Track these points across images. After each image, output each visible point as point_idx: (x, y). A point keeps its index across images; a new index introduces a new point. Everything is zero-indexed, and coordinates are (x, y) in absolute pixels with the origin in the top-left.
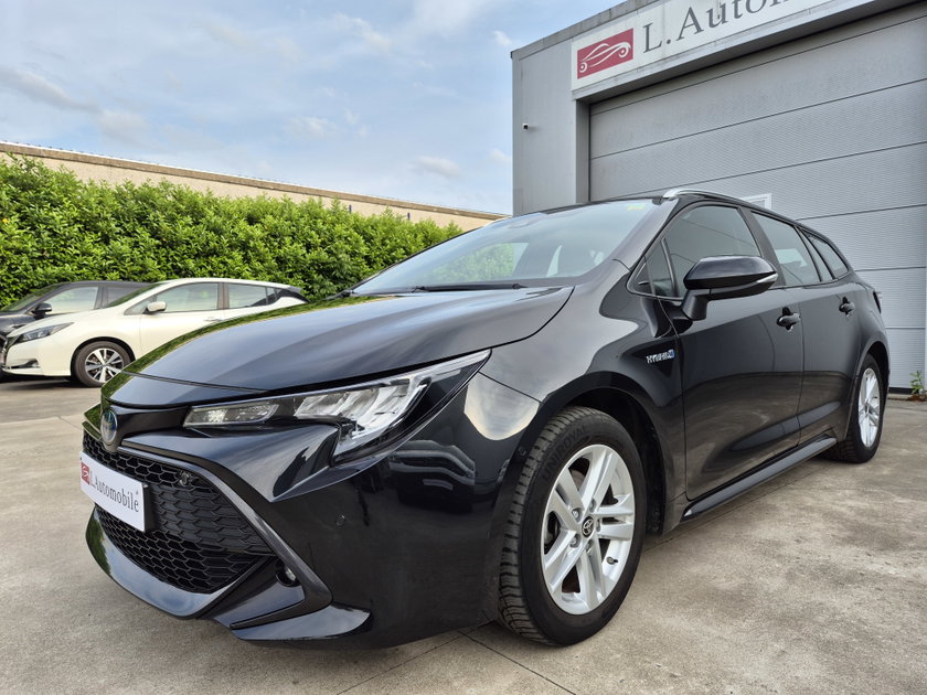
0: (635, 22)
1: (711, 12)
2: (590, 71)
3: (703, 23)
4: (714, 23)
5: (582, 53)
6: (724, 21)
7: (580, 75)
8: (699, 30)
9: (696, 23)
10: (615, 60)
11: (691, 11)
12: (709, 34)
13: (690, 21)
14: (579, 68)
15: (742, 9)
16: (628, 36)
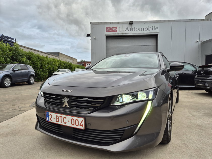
0: (118, 26)
1: (130, 28)
2: (109, 31)
3: (129, 30)
4: (131, 30)
5: (107, 28)
6: (132, 31)
7: (107, 32)
8: (129, 31)
9: (128, 29)
10: (114, 31)
11: (127, 27)
12: (130, 32)
13: (127, 29)
14: (106, 30)
15: (135, 30)
16: (116, 28)
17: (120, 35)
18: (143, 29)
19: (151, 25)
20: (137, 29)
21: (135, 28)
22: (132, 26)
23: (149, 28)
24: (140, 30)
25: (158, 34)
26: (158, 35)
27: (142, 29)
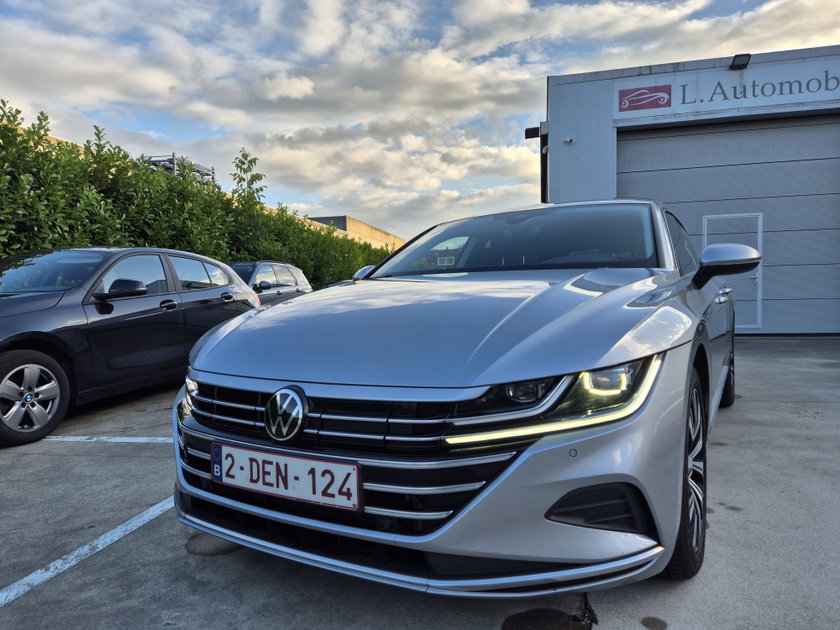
0: (676, 82)
1: (735, 88)
2: (631, 108)
3: (730, 93)
4: (738, 95)
5: (623, 94)
6: (745, 96)
7: (621, 110)
8: (726, 98)
9: (723, 92)
10: (655, 104)
11: (719, 84)
13: (719, 90)
14: (620, 104)
15: (758, 92)
16: (667, 89)
17: (683, 119)
18: (795, 87)
20: (768, 90)
21: (760, 83)
22: (741, 76)
23: (827, 81)
24: (781, 93)
27: (791, 85)
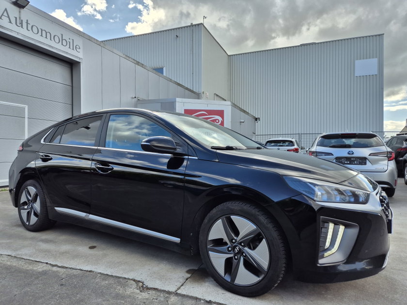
1: (16, 18)
3: (13, 21)
4: (18, 24)
6: (22, 27)
8: (10, 22)
9: (9, 17)
11: (6, 10)
12: (13, 27)
13: (5, 12)
15: (30, 28)
18: (48, 34)
19: (67, 36)
20: (34, 28)
21: (31, 23)
22: (20, 12)
23: (62, 40)
24: (42, 36)
25: (79, 63)
26: (82, 66)
